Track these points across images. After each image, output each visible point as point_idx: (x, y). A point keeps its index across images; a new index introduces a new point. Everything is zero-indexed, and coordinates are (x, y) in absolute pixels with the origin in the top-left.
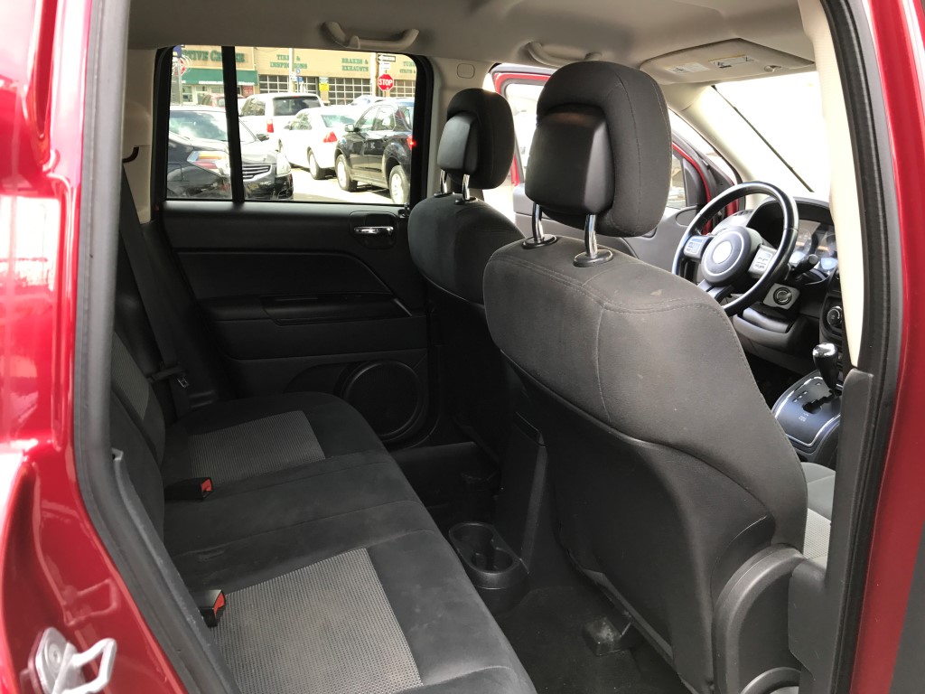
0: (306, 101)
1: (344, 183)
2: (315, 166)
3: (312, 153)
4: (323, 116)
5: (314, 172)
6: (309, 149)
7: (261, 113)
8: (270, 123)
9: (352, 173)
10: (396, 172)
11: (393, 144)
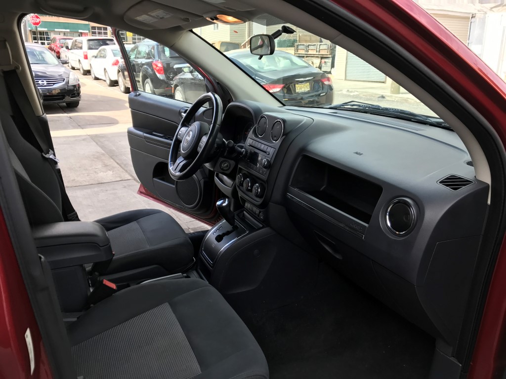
0: (108, 42)
1: (123, 89)
2: (108, 79)
3: (106, 71)
4: (112, 50)
5: (108, 82)
6: (105, 69)
7: (81, 48)
8: (85, 54)
9: (126, 83)
10: (147, 82)
11: (145, 66)
